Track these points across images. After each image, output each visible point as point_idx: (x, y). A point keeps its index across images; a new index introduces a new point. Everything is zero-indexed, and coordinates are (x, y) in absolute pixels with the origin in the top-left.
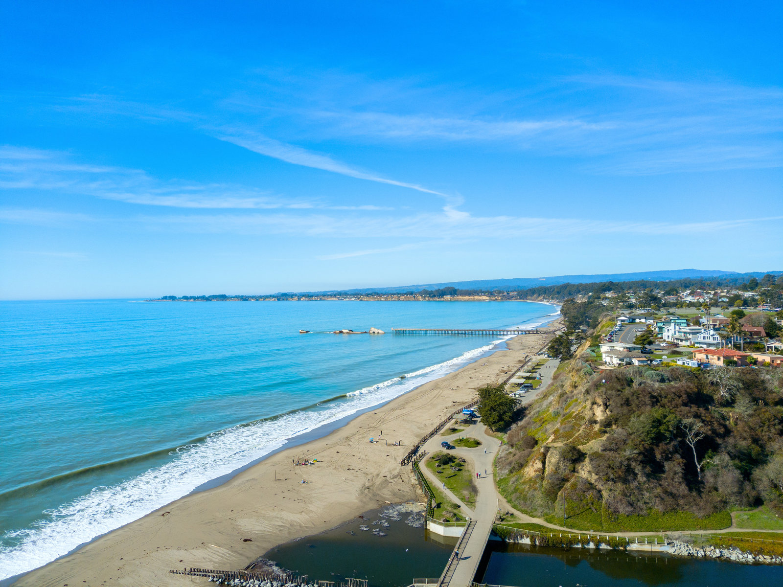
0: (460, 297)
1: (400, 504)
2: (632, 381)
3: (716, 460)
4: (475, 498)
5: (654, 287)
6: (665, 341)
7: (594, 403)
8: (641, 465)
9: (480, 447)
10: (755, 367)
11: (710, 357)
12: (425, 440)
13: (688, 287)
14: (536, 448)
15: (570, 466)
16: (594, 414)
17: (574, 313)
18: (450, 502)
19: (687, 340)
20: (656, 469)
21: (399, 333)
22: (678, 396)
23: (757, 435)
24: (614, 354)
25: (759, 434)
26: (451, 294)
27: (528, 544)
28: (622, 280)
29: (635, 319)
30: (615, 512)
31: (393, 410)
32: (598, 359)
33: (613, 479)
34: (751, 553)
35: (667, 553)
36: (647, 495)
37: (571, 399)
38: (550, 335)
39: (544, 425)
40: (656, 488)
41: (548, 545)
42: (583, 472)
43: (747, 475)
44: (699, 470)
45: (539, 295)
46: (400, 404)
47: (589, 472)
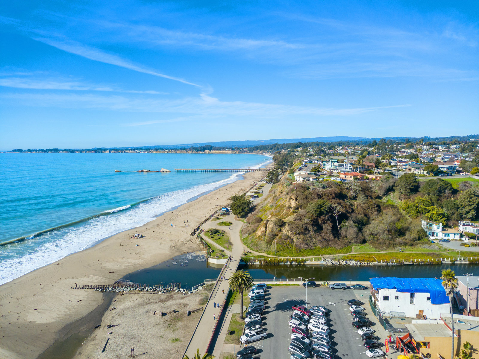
0: (214, 151)
1: (193, 252)
2: (309, 188)
3: (347, 224)
4: (231, 247)
5: (323, 146)
6: (326, 171)
7: (290, 199)
8: (312, 226)
9: (232, 225)
10: (368, 181)
11: (347, 176)
12: (202, 224)
13: (341, 145)
14: (262, 222)
15: (278, 228)
16: (290, 204)
17: (280, 159)
18: (219, 249)
19: (337, 170)
20: (319, 228)
21: (179, 171)
22: (330, 194)
23: (366, 212)
24: (301, 176)
25: (368, 212)
26: (209, 149)
27: (259, 265)
28: (306, 141)
29: (312, 161)
30: (299, 248)
31: (182, 210)
32: (293, 179)
33: (299, 233)
34: (359, 262)
35: (323, 264)
36: (314, 240)
37: (279, 198)
38: (267, 172)
39: (265, 212)
40: (319, 237)
41: (268, 264)
42: (285, 231)
43: (360, 230)
44: (339, 229)
45: (261, 150)
46: (186, 208)
47: (288, 230)
